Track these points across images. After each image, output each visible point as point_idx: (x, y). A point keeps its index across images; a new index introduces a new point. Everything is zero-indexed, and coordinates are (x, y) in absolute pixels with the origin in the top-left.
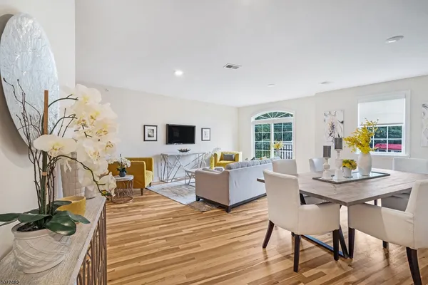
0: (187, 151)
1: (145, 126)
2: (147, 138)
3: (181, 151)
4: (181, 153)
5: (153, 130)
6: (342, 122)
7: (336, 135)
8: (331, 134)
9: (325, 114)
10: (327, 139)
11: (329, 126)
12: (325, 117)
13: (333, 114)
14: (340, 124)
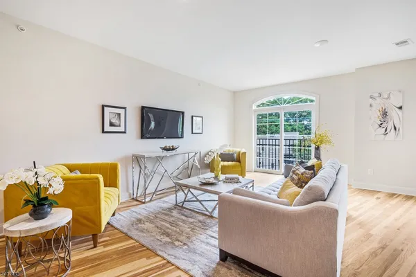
0: (173, 149)
1: (103, 106)
2: (107, 128)
3: (165, 149)
4: (166, 153)
5: (119, 114)
6: (401, 108)
7: (390, 126)
8: (381, 124)
9: (371, 97)
10: (375, 131)
11: (379, 114)
12: (371, 101)
13: (386, 96)
14: (397, 110)
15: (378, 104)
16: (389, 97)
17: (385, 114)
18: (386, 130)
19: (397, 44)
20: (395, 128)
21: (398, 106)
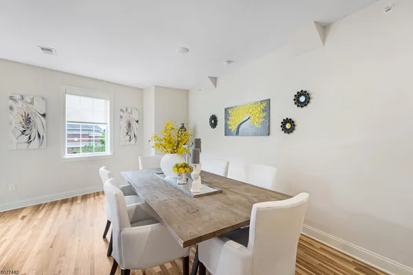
6: (44, 115)
7: (34, 134)
8: (24, 131)
9: (11, 98)
10: (17, 139)
11: (21, 118)
12: (11, 103)
13: (29, 101)
14: (41, 117)
15: (20, 107)
16: (32, 103)
17: (28, 120)
18: (30, 138)
19: (43, 49)
20: (39, 136)
21: (42, 113)
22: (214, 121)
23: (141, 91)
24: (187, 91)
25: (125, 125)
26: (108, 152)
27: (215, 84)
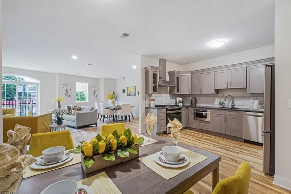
6: (71, 89)
8: (66, 94)
9: (63, 85)
11: (65, 90)
15: (65, 87)
16: (68, 86)
17: (67, 91)
18: (67, 96)
22: (124, 91)
23: (98, 79)
24: (115, 80)
25: (93, 92)
26: (87, 101)
27: (124, 79)
